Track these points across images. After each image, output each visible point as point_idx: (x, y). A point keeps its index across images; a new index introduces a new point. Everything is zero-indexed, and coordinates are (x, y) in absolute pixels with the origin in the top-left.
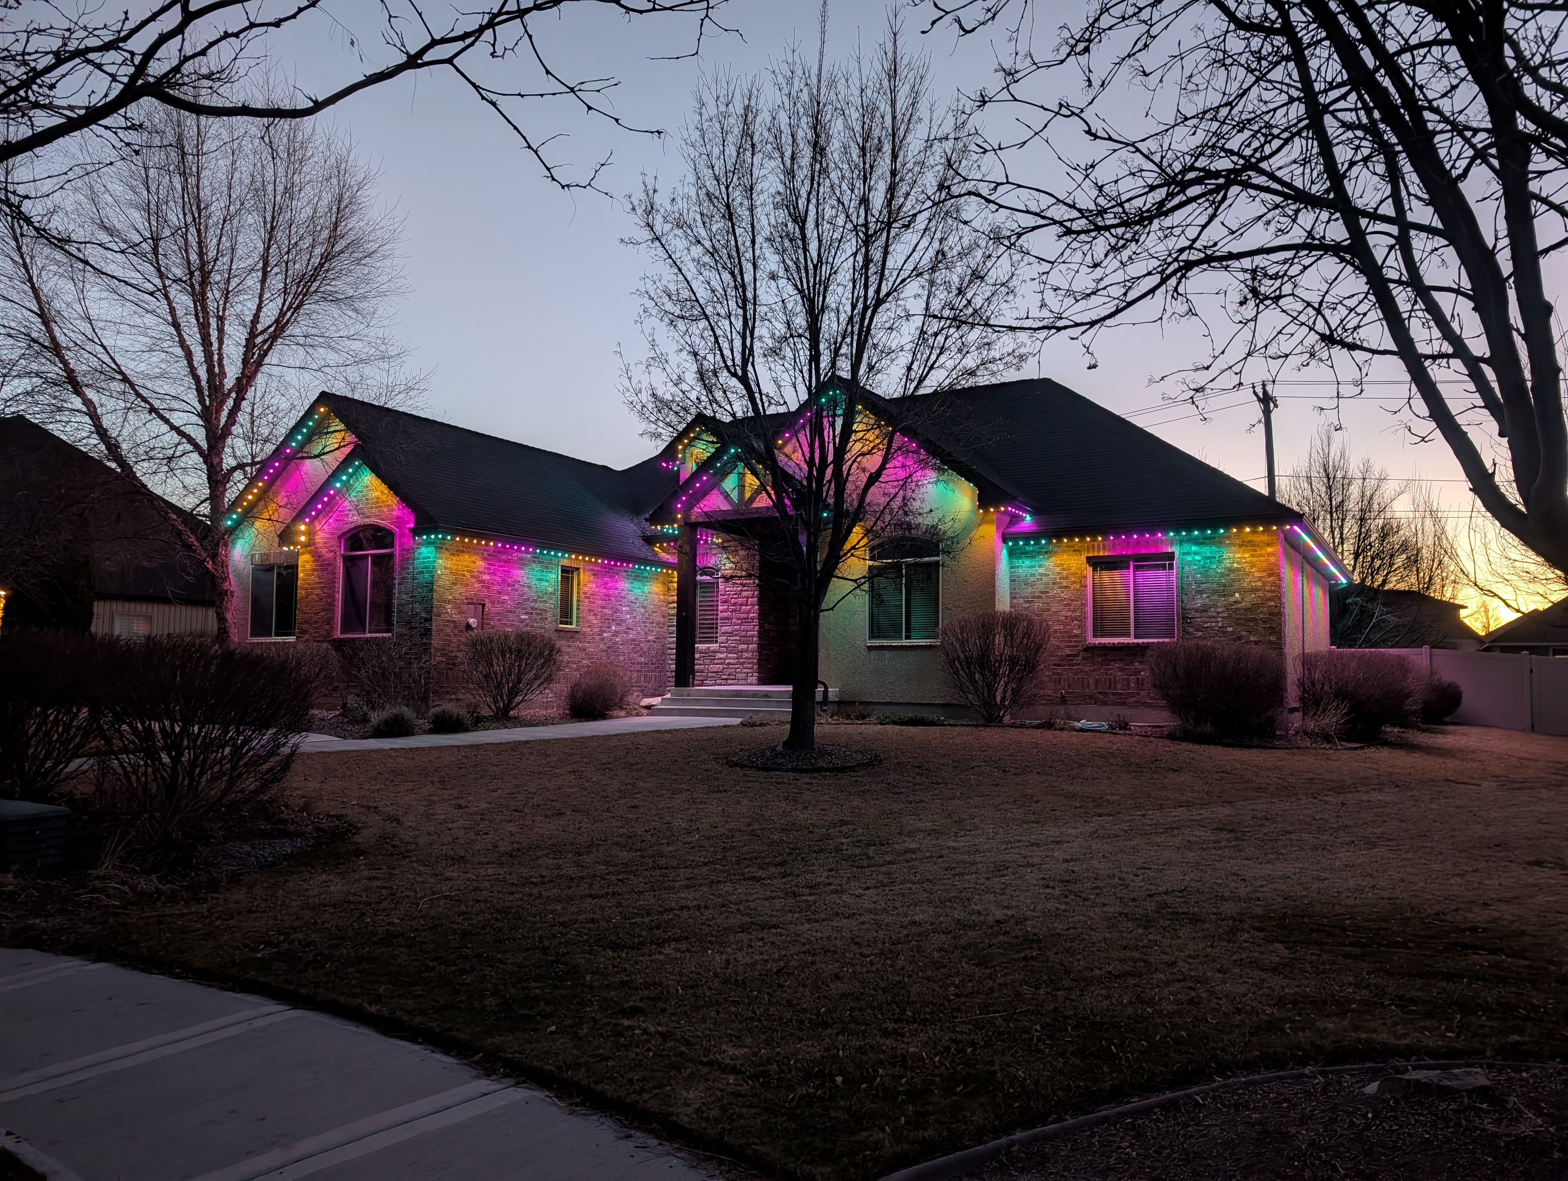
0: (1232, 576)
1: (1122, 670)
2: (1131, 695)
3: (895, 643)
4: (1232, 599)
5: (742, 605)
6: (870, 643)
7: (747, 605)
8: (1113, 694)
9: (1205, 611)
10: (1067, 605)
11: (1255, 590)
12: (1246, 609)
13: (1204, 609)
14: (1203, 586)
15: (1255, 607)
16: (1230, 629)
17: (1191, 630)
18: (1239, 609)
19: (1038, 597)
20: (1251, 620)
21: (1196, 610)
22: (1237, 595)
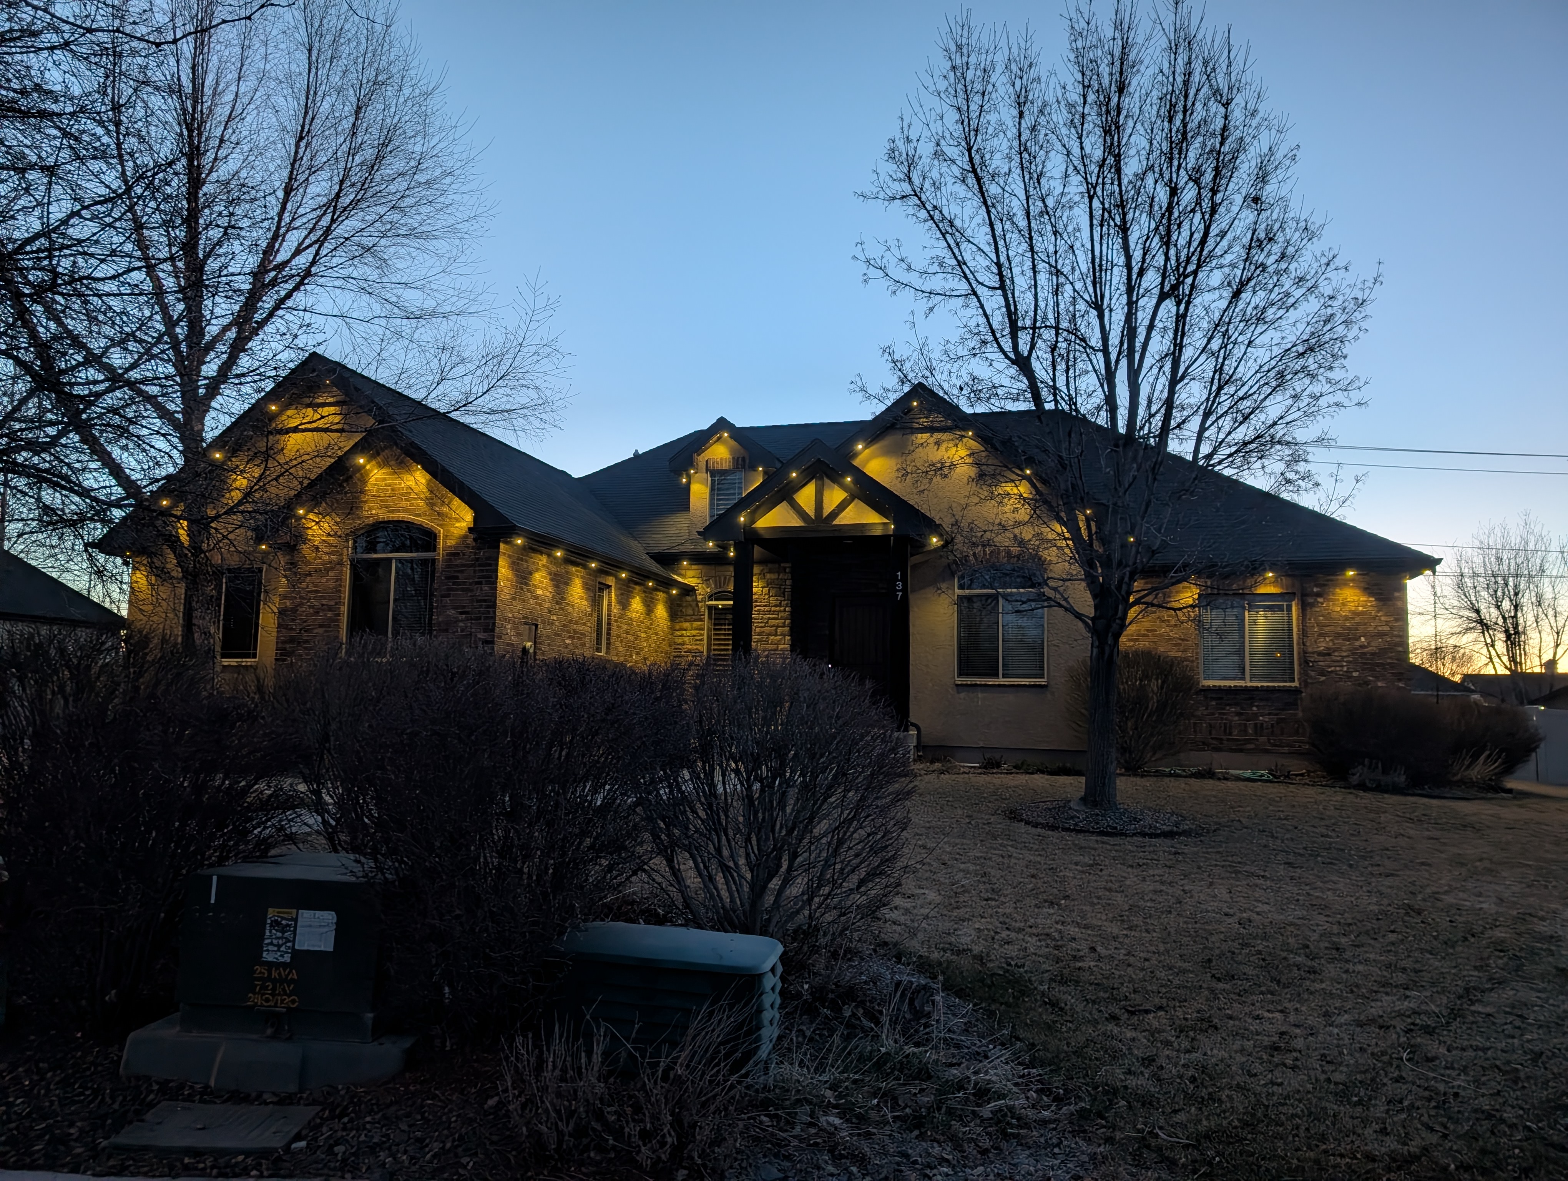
0: (1357, 619)
1: (1239, 714)
2: (1248, 741)
3: (991, 681)
4: (1357, 643)
5: (770, 634)
6: (960, 681)
7: (776, 635)
8: (1228, 740)
9: (1329, 655)
10: (1175, 645)
11: (1382, 635)
12: (1373, 654)
13: (1327, 653)
14: (1327, 629)
15: (1382, 652)
16: (1355, 674)
17: (1313, 674)
18: (1365, 654)
19: (1144, 635)
20: (1378, 665)
21: (1320, 654)
22: (1363, 639)
